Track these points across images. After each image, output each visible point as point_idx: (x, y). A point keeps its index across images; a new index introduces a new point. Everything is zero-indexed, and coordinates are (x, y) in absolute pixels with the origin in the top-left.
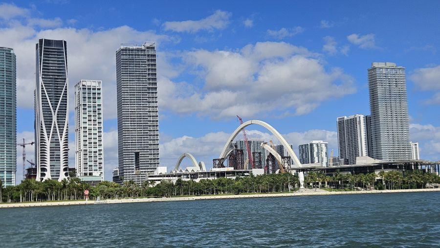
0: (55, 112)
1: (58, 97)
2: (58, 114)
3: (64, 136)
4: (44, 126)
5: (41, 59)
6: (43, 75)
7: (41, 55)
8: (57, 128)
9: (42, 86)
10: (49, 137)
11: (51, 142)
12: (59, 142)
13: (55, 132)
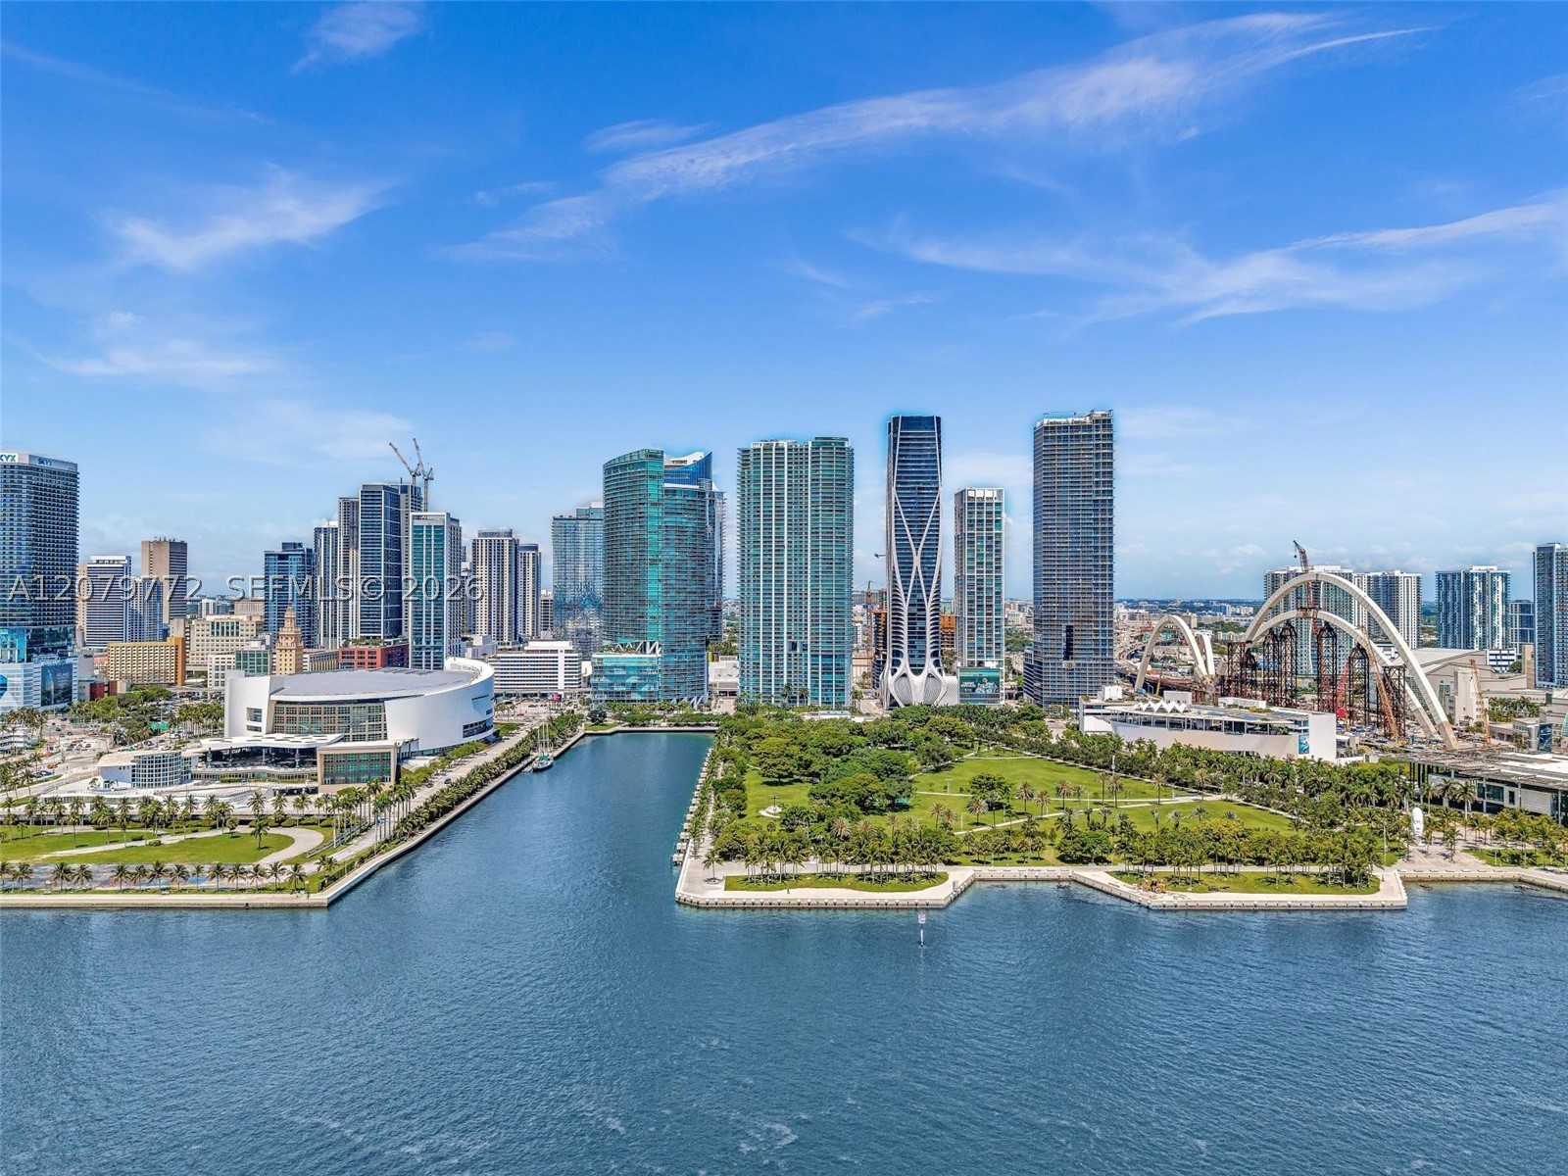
0: (917, 549)
1: (922, 521)
2: (922, 554)
3: (932, 594)
4: (898, 576)
5: (894, 455)
6: (897, 483)
7: (895, 448)
8: (922, 580)
9: (896, 503)
10: (906, 595)
11: (910, 605)
12: (924, 605)
13: (917, 586)
